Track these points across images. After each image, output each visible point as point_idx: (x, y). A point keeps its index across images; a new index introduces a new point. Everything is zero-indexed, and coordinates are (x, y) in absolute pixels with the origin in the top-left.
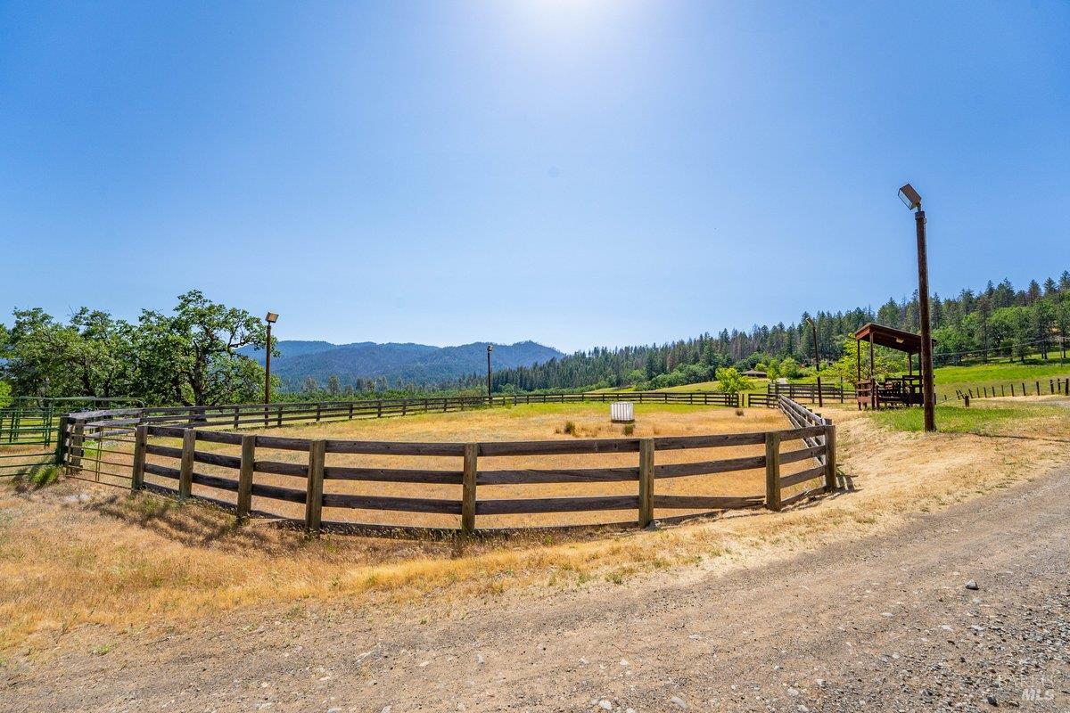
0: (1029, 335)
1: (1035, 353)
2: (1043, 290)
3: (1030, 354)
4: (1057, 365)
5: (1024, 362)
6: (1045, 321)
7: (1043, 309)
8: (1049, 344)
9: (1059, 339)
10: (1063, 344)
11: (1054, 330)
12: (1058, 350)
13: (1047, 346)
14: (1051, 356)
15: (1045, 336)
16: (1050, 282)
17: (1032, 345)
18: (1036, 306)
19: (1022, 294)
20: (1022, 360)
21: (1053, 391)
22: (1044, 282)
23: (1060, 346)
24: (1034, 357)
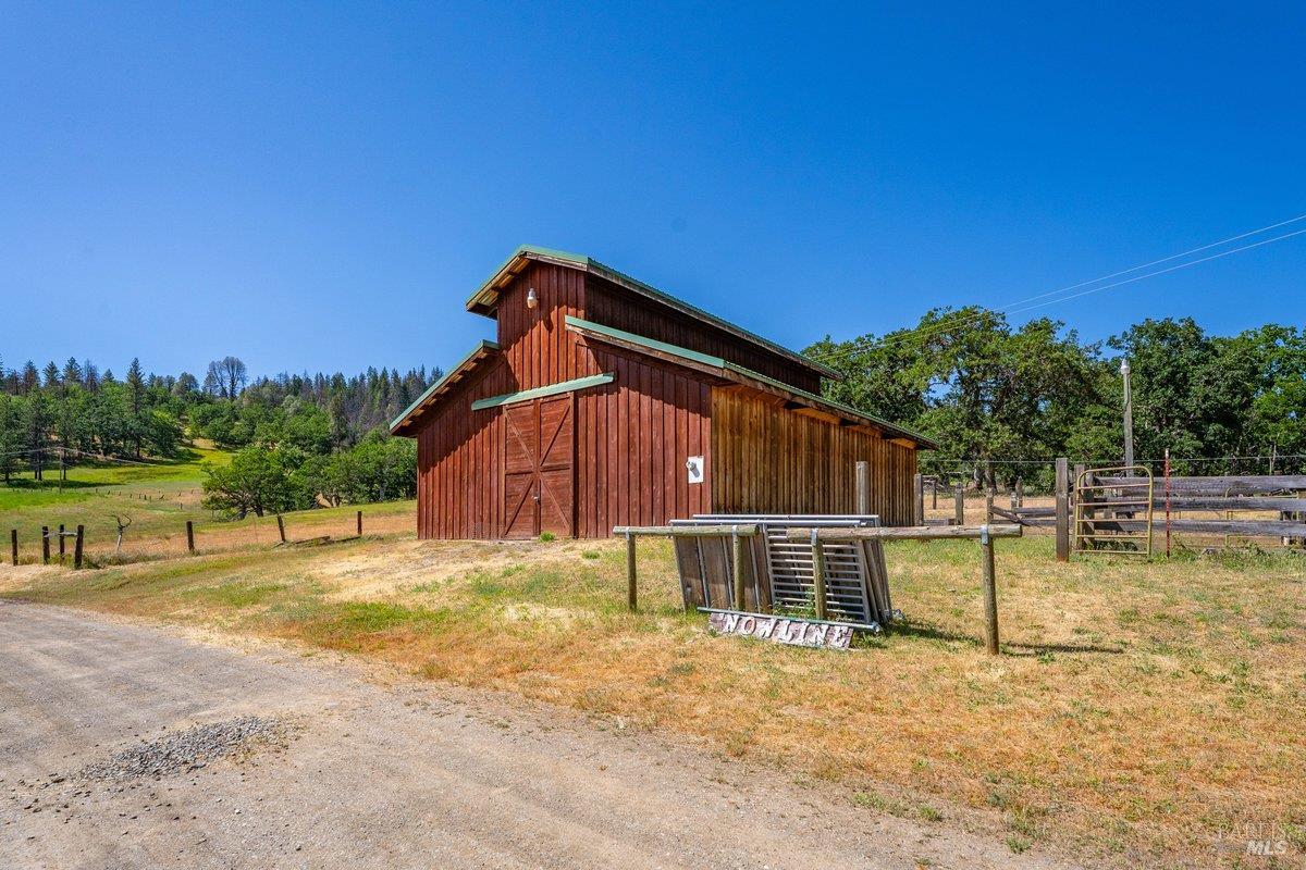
0: (20, 439)
1: (27, 469)
2: (43, 378)
3: (19, 471)
4: (55, 489)
5: (10, 483)
6: (43, 421)
7: (41, 403)
8: (45, 457)
9: (59, 452)
10: (64, 459)
11: (54, 438)
12: (57, 468)
13: (41, 461)
14: (48, 475)
15: (42, 445)
16: (52, 370)
17: (22, 457)
18: (32, 397)
19: (14, 378)
20: (7, 479)
21: (47, 555)
22: (44, 367)
23: (61, 463)
24: (26, 475)
